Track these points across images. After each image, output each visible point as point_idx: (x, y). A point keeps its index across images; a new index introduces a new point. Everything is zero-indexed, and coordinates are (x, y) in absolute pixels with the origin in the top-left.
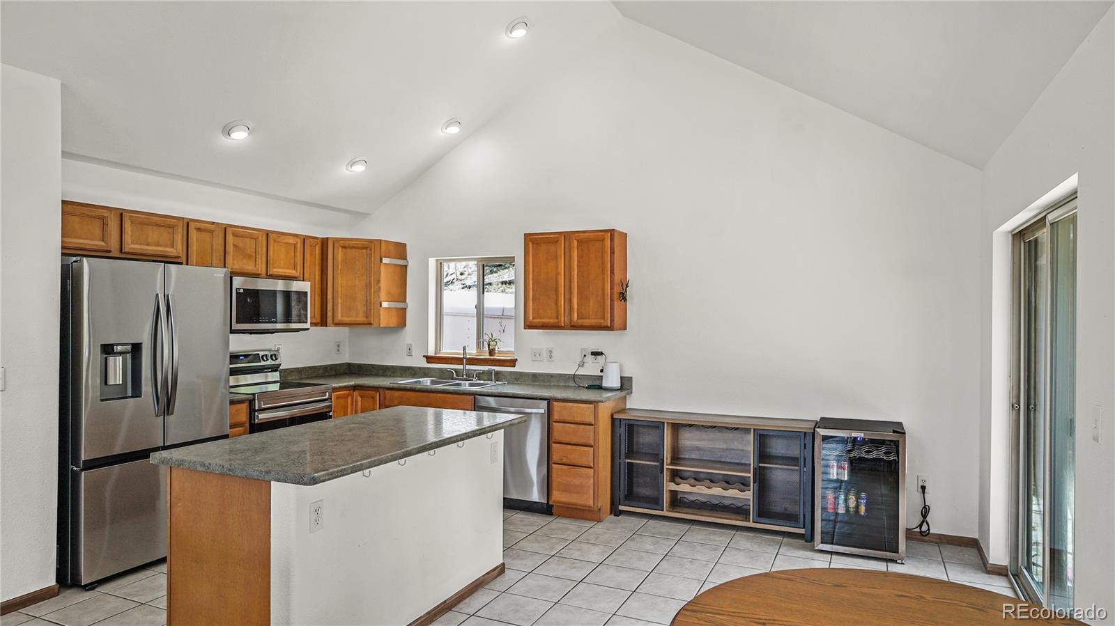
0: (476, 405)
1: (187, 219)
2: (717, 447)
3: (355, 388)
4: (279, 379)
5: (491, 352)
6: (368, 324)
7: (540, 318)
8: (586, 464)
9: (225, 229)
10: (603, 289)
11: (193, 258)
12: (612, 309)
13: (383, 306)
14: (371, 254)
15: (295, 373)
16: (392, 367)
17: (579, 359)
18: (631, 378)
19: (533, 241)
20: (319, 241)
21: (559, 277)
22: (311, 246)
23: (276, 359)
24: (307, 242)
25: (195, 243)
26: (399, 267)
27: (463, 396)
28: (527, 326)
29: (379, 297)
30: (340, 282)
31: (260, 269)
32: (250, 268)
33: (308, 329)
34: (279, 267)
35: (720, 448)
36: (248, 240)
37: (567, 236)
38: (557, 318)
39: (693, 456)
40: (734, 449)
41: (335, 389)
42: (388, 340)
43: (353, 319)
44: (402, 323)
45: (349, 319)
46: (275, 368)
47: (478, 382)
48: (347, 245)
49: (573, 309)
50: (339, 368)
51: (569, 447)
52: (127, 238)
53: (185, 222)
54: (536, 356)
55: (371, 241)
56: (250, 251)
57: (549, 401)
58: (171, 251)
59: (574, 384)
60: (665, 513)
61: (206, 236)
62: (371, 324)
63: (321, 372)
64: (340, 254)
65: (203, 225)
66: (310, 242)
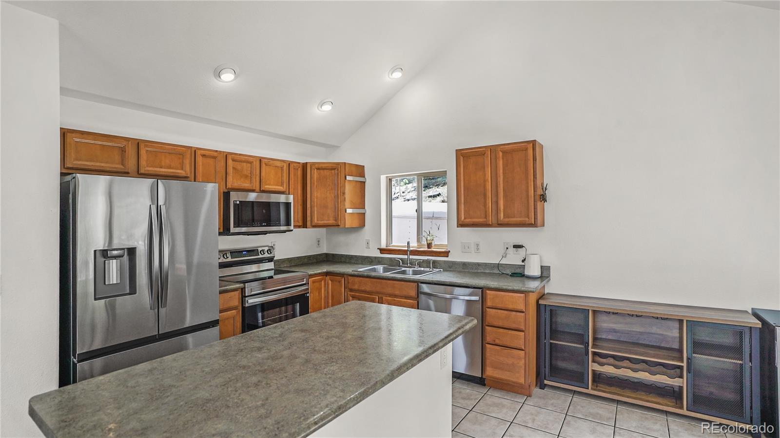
0: (419, 291)
1: (195, 147)
2: (634, 330)
3: (327, 274)
4: (273, 268)
5: (429, 245)
6: (337, 226)
7: (471, 218)
8: (519, 346)
9: (226, 155)
10: (527, 191)
11: (199, 176)
12: (535, 208)
13: (347, 212)
14: (338, 173)
15: (286, 262)
16: (356, 256)
17: (502, 251)
18: (550, 267)
19: (464, 156)
20: (301, 166)
21: (487, 183)
22: (294, 169)
23: (271, 253)
24: (292, 166)
25: (201, 167)
26: (359, 183)
27: (409, 283)
28: (460, 225)
29: (344, 205)
30: (318, 195)
31: (254, 186)
32: (246, 185)
33: (292, 230)
34: (269, 185)
35: (637, 332)
36: (245, 164)
37: (493, 149)
38: (486, 217)
39: (610, 337)
40: (652, 334)
41: (311, 276)
42: (352, 237)
43: (326, 222)
44: (362, 225)
45: (322, 222)
46: (270, 260)
47: (419, 269)
48: (321, 167)
49: (500, 210)
50: (318, 257)
51: (501, 330)
52: (143, 162)
53: (193, 150)
54: (465, 248)
55: (338, 164)
56: (247, 173)
57: (483, 289)
58: (180, 172)
59: (498, 272)
60: (590, 391)
61: (211, 161)
62: (339, 225)
63: (306, 260)
64: (316, 174)
65: (207, 153)
66: (294, 166)
